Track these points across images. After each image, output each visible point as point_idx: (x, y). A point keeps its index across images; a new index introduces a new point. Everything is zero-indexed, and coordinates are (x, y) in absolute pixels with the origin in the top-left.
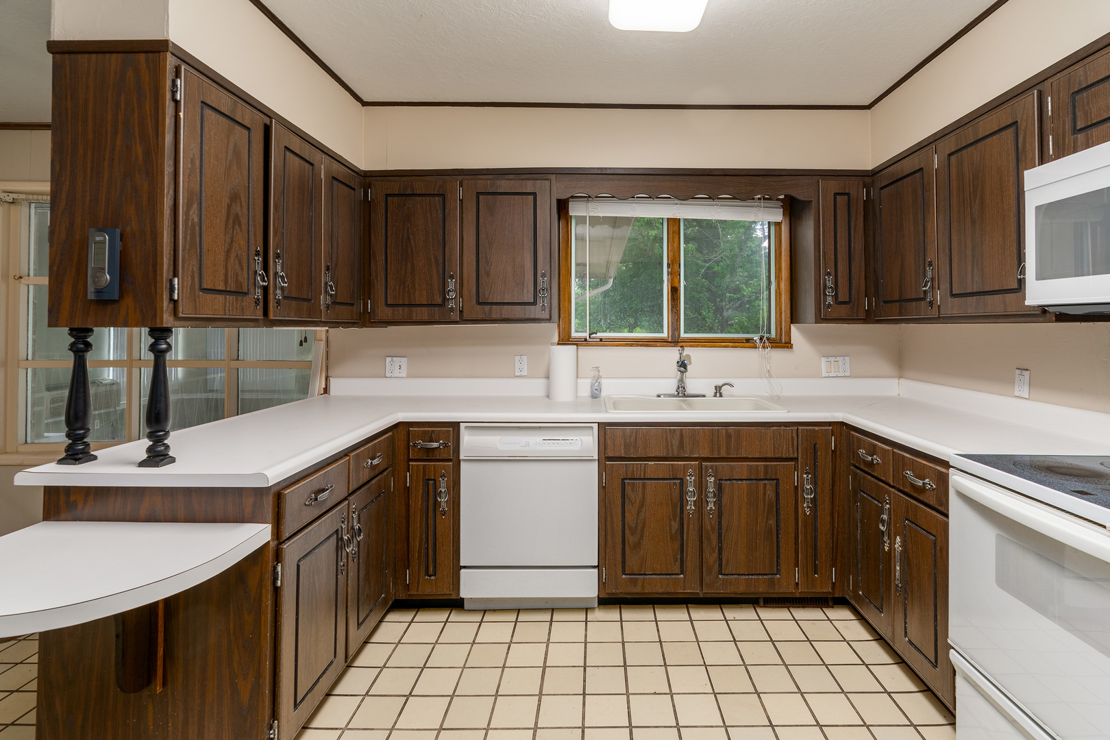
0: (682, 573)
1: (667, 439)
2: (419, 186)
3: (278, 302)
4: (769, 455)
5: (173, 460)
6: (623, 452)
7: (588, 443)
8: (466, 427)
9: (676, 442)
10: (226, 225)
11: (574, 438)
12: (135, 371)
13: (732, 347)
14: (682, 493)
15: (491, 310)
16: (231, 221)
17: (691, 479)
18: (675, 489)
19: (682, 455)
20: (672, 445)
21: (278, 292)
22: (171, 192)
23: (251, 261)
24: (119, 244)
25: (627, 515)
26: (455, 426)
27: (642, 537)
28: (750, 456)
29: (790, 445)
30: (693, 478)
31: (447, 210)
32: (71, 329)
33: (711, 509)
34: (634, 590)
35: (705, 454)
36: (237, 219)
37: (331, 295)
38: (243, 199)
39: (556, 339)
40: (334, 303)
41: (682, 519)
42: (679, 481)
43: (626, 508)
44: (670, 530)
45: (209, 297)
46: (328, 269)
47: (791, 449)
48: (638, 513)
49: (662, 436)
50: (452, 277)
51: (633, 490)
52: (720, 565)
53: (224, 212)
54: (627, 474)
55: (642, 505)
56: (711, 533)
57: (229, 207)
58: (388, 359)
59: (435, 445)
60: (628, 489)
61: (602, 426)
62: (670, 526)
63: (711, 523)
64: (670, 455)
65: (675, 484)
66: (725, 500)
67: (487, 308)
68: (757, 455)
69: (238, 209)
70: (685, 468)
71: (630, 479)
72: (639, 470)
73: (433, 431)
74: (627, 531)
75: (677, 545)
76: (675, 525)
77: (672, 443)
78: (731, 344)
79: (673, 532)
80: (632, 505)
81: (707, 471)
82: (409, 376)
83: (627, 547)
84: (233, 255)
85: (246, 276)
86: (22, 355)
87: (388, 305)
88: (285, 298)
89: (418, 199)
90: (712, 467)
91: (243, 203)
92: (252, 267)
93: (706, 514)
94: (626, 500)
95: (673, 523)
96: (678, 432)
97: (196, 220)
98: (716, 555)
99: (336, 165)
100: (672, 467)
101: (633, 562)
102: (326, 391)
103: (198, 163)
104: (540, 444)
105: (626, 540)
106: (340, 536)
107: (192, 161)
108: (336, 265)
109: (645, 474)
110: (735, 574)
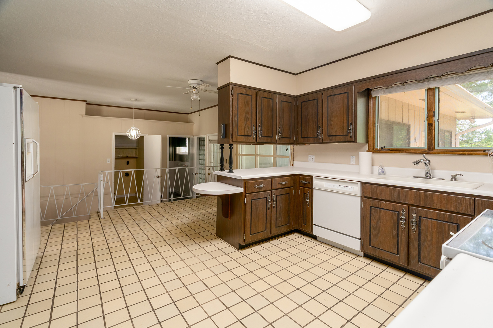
0: (398, 254)
1: (391, 193)
2: (310, 97)
3: (260, 138)
4: (452, 210)
5: (233, 172)
6: (371, 195)
7: (357, 189)
8: (315, 178)
9: (396, 195)
10: (245, 120)
11: (351, 187)
12: (257, 157)
13: (468, 154)
14: (399, 218)
15: (332, 138)
16: (246, 119)
17: (403, 213)
18: (395, 216)
19: (399, 201)
20: (394, 196)
21: (260, 135)
22: (231, 115)
23: (252, 128)
24: (224, 127)
25: (372, 221)
26: (312, 177)
27: (379, 232)
28: (439, 208)
29: (468, 207)
30: (405, 213)
31: (318, 104)
32: (221, 144)
33: (414, 229)
34: (375, 254)
35: (412, 202)
36: (248, 118)
37: (280, 135)
38: (249, 113)
39: (367, 150)
40: (282, 138)
41: (398, 230)
42: (397, 213)
43: (372, 219)
44: (392, 233)
45: (240, 137)
46: (279, 128)
47: (469, 209)
48: (377, 222)
49: (389, 191)
50: (320, 127)
51: (375, 212)
52: (419, 258)
53: (244, 117)
54: (372, 204)
55: (379, 219)
56: (414, 241)
57: (245, 115)
58: (309, 156)
59: (306, 182)
60: (373, 211)
61: (363, 183)
62: (392, 231)
63: (414, 236)
64: (393, 200)
65: (395, 213)
66: (423, 226)
67: (331, 137)
68: (444, 209)
69: (248, 116)
70: (400, 207)
71: (374, 207)
72: (378, 204)
73: (306, 178)
74: (372, 228)
75: (396, 241)
76: (395, 232)
77: (394, 195)
78: (467, 153)
79: (394, 234)
80: (375, 218)
81: (412, 211)
82: (315, 162)
83: (372, 235)
84: (246, 127)
85: (250, 131)
86: (239, 153)
87: (302, 138)
88: (262, 136)
89: (310, 101)
90: (415, 209)
91: (249, 114)
92: (252, 129)
93: (412, 231)
94: (372, 216)
95: (394, 230)
96: (397, 191)
97: (237, 120)
98: (417, 252)
99: (283, 97)
100: (394, 206)
101: (374, 242)
102: (293, 165)
103: (237, 107)
104: (338, 187)
105: (372, 232)
106: (267, 199)
107: (236, 107)
108: (283, 126)
109: (380, 206)
110: (429, 265)
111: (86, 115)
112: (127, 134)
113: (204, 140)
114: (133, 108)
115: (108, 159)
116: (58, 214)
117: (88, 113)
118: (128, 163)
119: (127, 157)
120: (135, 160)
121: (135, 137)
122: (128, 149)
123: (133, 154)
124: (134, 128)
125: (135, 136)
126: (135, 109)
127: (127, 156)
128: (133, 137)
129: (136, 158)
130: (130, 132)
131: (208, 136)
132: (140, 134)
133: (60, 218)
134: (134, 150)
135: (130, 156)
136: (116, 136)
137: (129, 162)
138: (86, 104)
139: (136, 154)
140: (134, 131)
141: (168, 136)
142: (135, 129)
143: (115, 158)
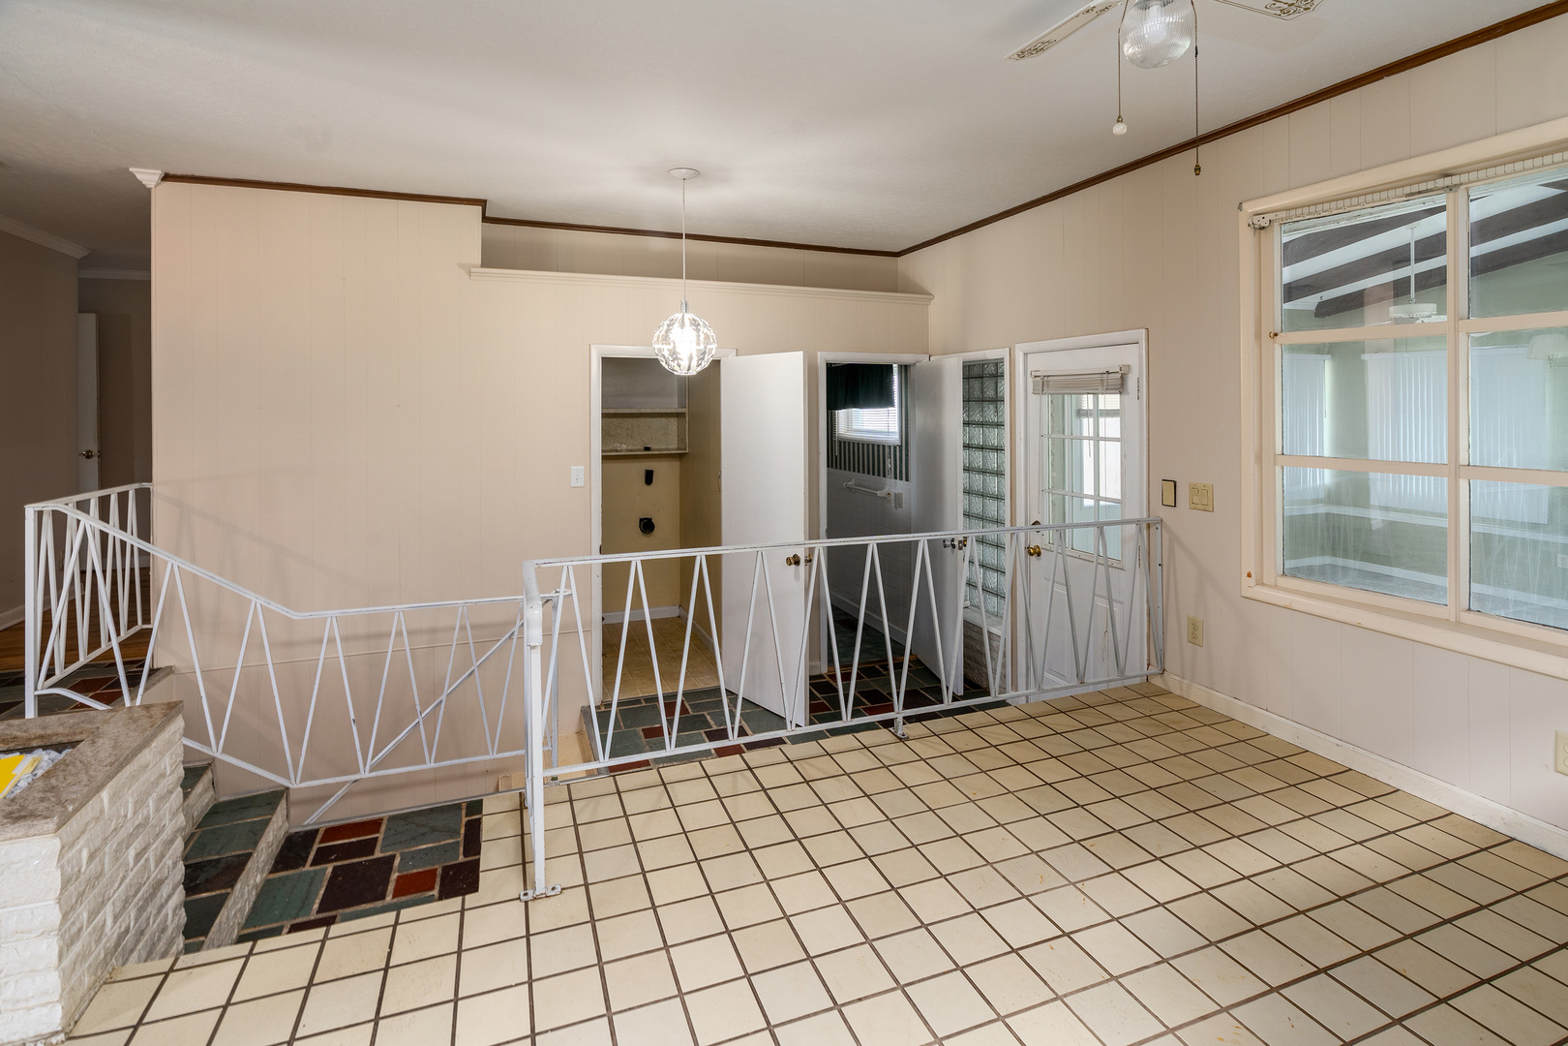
111: (484, 265)
112: (658, 349)
113: (997, 376)
114: (679, 236)
115: (573, 467)
116: (359, 754)
117: (493, 257)
118: (649, 477)
119: (647, 453)
120: (675, 465)
121: (694, 363)
122: (649, 420)
123: (666, 435)
124: (688, 316)
125: (691, 359)
126: (689, 236)
127: (647, 449)
128: (685, 364)
129: (680, 457)
130: (666, 339)
131: (1026, 354)
132: (714, 346)
133: (367, 775)
134: (673, 423)
135: (657, 446)
136: (609, 363)
137: (652, 472)
138: (485, 219)
139: (681, 438)
140: (689, 330)
141: (824, 357)
142: (695, 324)
143: (604, 458)
